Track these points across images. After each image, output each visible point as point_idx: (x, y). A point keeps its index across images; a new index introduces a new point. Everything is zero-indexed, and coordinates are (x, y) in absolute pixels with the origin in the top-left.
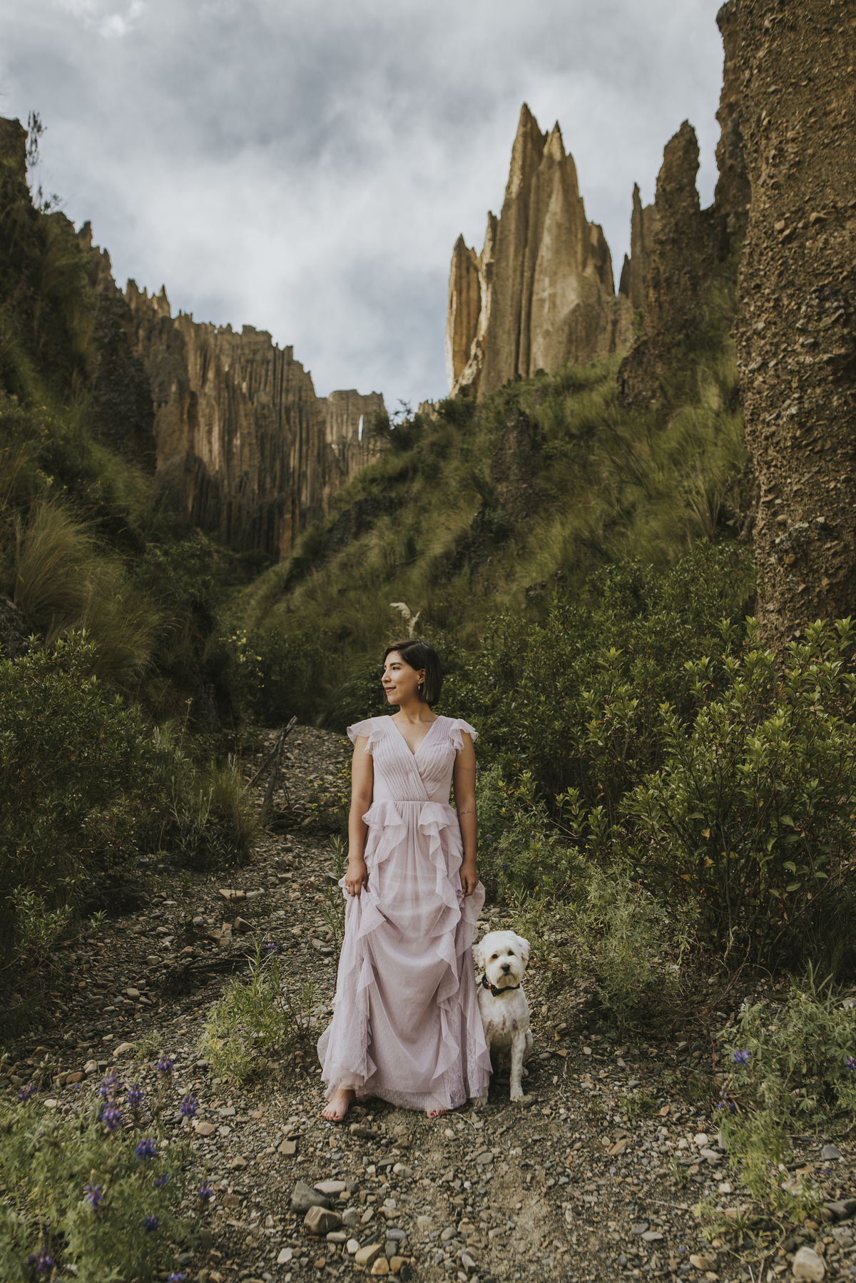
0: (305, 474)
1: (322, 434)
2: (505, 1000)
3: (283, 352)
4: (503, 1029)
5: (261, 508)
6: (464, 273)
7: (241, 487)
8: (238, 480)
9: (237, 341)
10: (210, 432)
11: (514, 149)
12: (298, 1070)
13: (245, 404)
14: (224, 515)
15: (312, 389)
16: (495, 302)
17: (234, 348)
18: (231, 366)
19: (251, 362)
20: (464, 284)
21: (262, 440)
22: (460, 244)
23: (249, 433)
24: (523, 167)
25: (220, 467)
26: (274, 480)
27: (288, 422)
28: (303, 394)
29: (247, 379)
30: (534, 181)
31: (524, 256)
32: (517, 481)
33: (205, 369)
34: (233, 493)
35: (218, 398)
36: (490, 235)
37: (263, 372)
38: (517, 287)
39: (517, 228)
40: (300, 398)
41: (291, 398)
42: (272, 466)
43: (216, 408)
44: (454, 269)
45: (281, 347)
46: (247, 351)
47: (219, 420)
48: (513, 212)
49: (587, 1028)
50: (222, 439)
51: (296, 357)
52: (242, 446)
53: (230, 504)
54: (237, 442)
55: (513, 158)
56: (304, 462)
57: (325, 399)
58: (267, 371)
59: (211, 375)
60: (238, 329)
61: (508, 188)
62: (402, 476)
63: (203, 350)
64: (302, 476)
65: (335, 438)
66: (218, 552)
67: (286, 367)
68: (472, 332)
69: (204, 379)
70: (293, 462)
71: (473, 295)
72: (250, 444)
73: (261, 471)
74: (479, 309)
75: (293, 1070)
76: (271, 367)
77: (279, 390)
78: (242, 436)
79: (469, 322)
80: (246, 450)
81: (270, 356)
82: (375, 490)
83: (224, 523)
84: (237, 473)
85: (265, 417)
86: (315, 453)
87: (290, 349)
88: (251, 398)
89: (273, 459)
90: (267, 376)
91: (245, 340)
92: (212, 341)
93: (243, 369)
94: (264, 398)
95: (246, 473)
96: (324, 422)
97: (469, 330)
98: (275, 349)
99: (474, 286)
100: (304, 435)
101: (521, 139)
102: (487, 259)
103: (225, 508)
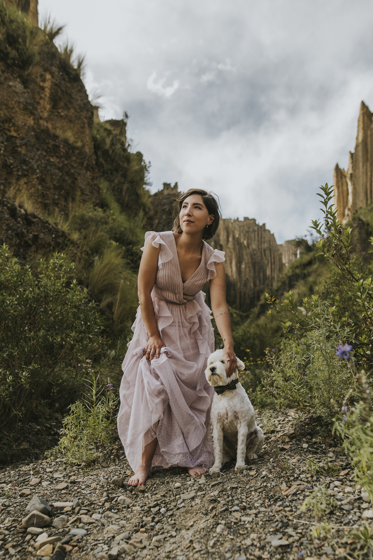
0: (274, 277)
1: (280, 259)
2: (227, 398)
3: (261, 227)
4: (227, 419)
5: (254, 293)
6: (340, 179)
7: (245, 285)
8: (244, 282)
9: (241, 224)
10: (231, 263)
11: (359, 121)
12: (112, 457)
13: (246, 250)
14: (238, 297)
15: (275, 241)
16: (355, 189)
17: (240, 227)
18: (240, 235)
19: (248, 232)
20: (340, 184)
21: (254, 264)
22: (337, 168)
23: (248, 262)
24: (364, 128)
25: (236, 278)
26: (260, 281)
27: (265, 255)
28: (271, 243)
29: (246, 239)
30: (369, 133)
31: (367, 166)
32: (360, 251)
33: (228, 237)
34: (242, 287)
35: (234, 249)
36: (351, 162)
37: (253, 236)
38: (365, 180)
39: (363, 155)
40: (270, 245)
41: (266, 245)
42: (259, 275)
43: (233, 253)
44: (335, 179)
45: (261, 224)
46: (246, 228)
47: (235, 257)
48: (360, 148)
49: (309, 434)
50: (236, 266)
51: (267, 227)
52: (246, 268)
53: (240, 293)
54: (243, 266)
55: (359, 125)
56: (273, 272)
57: (281, 245)
58: (255, 235)
59: (231, 239)
60: (241, 219)
61: (357, 138)
62: (310, 263)
63: (227, 229)
64: (273, 278)
65: (287, 261)
66: (235, 313)
67: (263, 232)
68: (345, 204)
69: (228, 241)
70: (268, 272)
71: (345, 188)
72: (249, 267)
73: (254, 278)
74: (348, 194)
75: (109, 457)
76: (256, 233)
77: (260, 242)
78: (246, 264)
79: (343, 200)
80: (247, 270)
81: (256, 228)
82: (298, 271)
83: (238, 301)
84: (244, 279)
85: (255, 255)
86: (278, 268)
87: (264, 225)
88: (248, 247)
89: (259, 272)
90: (255, 237)
91: (245, 223)
92: (230, 225)
93: (245, 235)
94: (254, 246)
95: (247, 279)
96: (281, 254)
97: (344, 204)
98: (258, 225)
99: (345, 184)
100: (273, 260)
101: (362, 117)
102: (350, 171)
103: (238, 295)
